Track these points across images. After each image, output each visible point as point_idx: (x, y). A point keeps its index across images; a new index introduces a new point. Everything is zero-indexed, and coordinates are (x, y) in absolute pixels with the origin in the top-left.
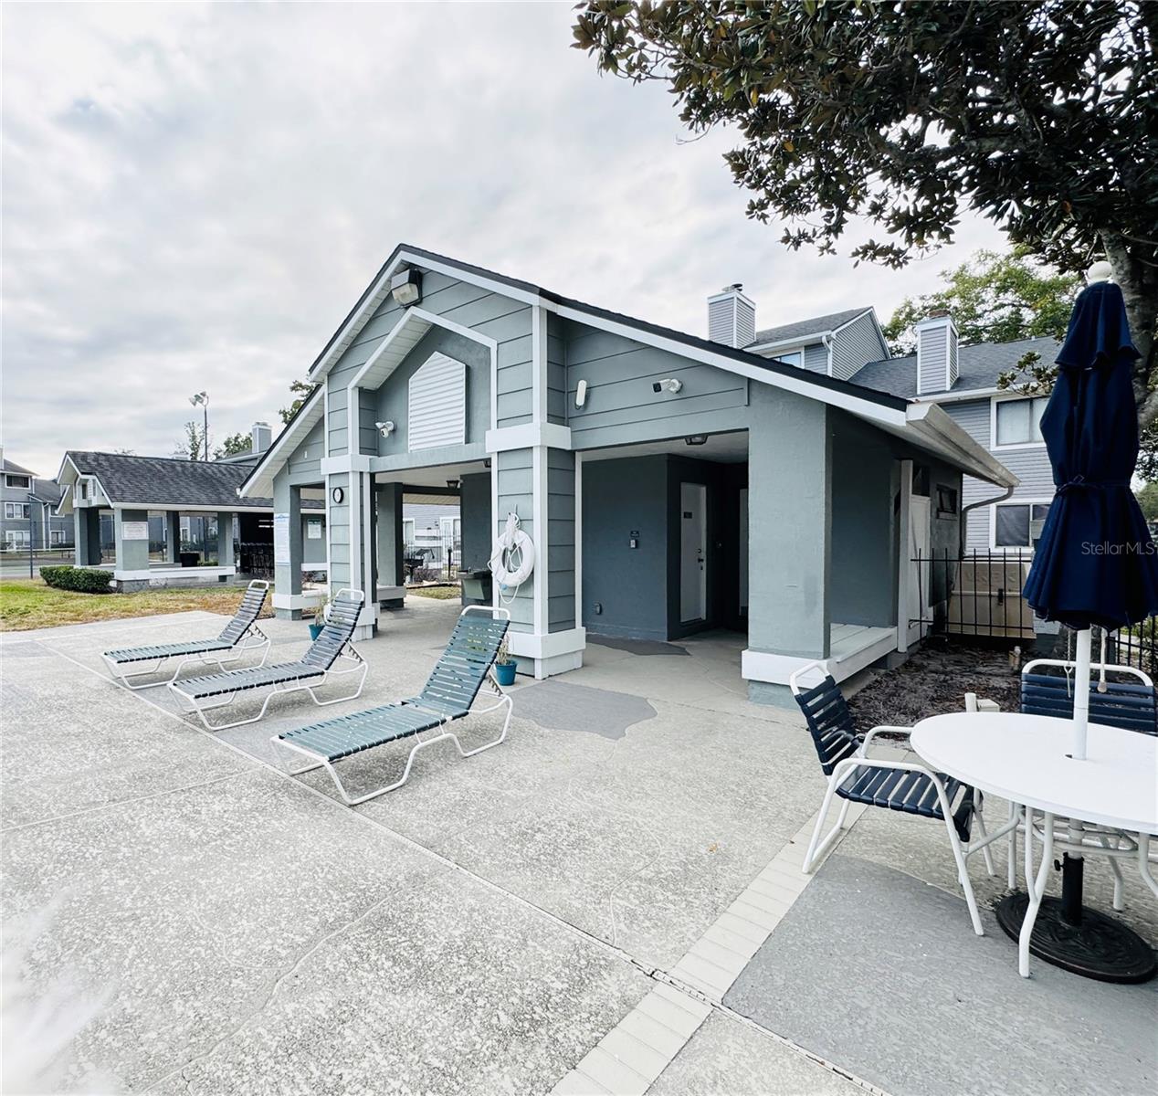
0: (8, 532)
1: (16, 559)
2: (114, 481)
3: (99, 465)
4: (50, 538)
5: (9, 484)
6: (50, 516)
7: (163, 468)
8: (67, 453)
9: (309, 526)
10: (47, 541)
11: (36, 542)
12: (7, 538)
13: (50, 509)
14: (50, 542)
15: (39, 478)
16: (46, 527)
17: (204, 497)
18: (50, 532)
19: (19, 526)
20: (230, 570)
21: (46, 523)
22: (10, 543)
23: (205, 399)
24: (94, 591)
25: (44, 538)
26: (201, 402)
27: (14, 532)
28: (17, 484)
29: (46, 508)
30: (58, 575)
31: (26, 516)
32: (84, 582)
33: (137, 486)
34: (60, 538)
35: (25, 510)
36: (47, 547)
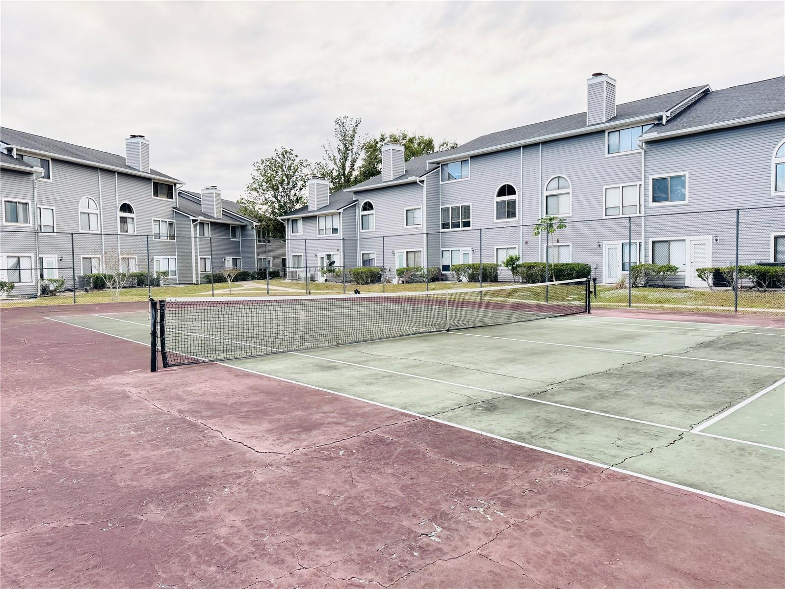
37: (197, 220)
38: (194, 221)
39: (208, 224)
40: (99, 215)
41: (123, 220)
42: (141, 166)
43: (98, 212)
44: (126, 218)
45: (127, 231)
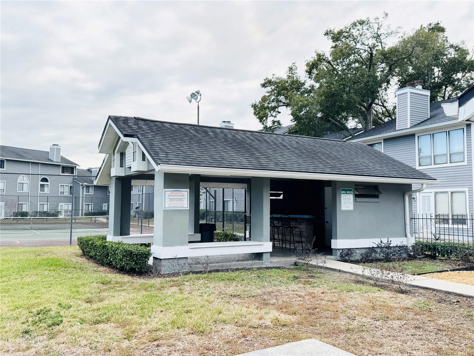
0: (60, 204)
1: (63, 223)
2: (156, 143)
3: (140, 128)
4: (84, 209)
5: (63, 172)
6: (85, 193)
7: (197, 132)
8: (110, 117)
9: (342, 196)
10: (82, 210)
11: (75, 211)
12: (59, 208)
13: (85, 189)
14: (84, 211)
15: (80, 168)
16: (83, 200)
17: (245, 162)
18: (84, 204)
19: (66, 199)
20: (267, 246)
21: (83, 197)
22: (60, 212)
23: (199, 97)
24: (131, 272)
25: (80, 209)
26: (196, 99)
27: (63, 204)
28: (67, 172)
29: (83, 188)
30: (94, 247)
31: (71, 193)
32: (121, 260)
33: (178, 148)
34: (90, 208)
35: (70, 189)
36: (82, 215)
37: (83, 185)
38: (82, 185)
39: (92, 186)
40: (28, 184)
41: (42, 186)
42: (55, 159)
43: (28, 182)
44: (44, 185)
45: (44, 191)
